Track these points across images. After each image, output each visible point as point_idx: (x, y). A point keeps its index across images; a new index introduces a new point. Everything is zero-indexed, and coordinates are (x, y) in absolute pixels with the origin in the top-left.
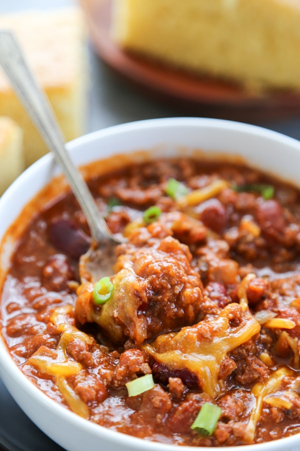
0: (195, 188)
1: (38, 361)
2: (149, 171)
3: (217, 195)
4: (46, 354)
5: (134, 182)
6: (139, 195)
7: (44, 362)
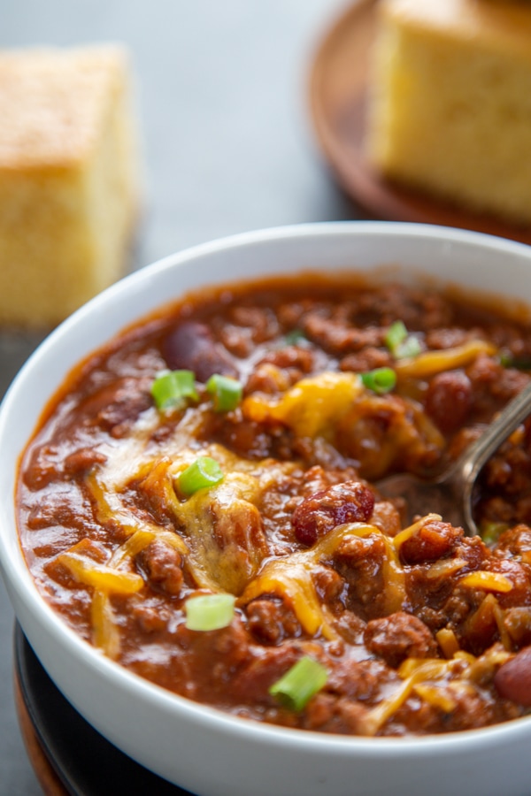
0: (434, 348)
1: (72, 561)
2: (368, 301)
3: (467, 365)
4: (89, 553)
5: (343, 312)
6: (339, 333)
7: (80, 563)
